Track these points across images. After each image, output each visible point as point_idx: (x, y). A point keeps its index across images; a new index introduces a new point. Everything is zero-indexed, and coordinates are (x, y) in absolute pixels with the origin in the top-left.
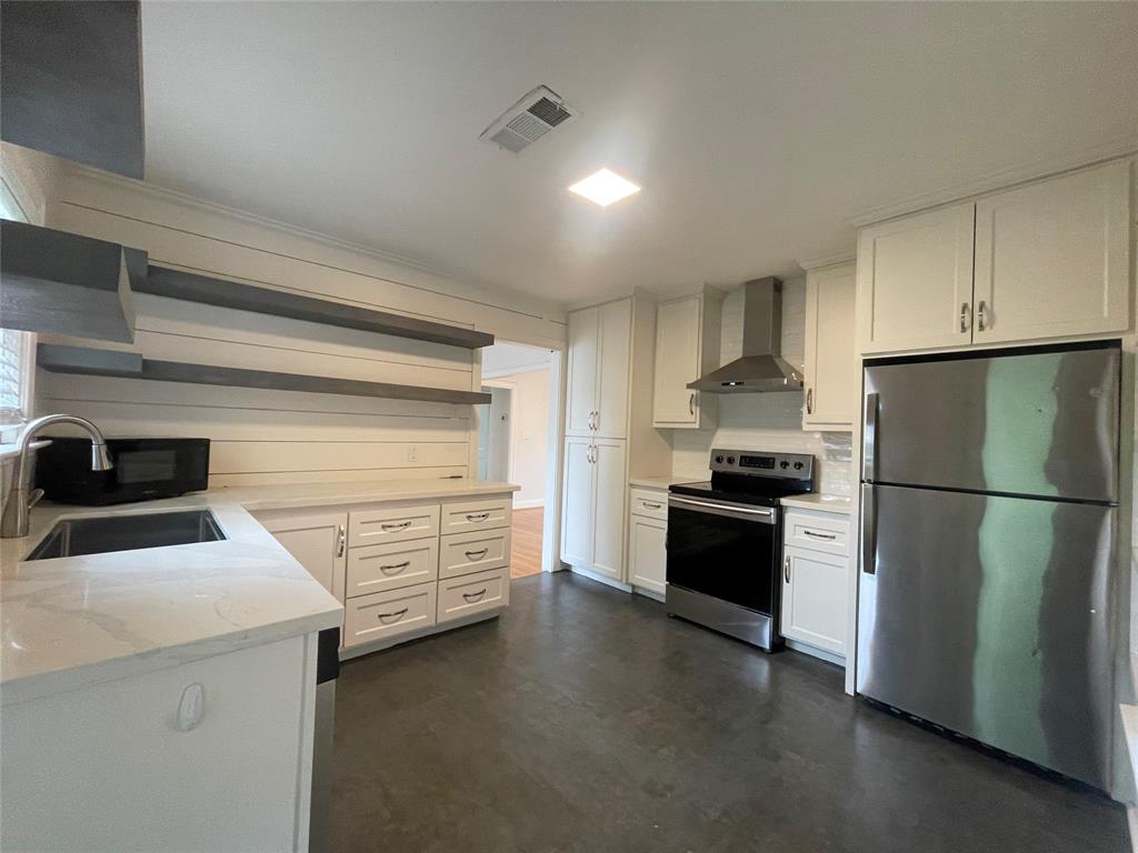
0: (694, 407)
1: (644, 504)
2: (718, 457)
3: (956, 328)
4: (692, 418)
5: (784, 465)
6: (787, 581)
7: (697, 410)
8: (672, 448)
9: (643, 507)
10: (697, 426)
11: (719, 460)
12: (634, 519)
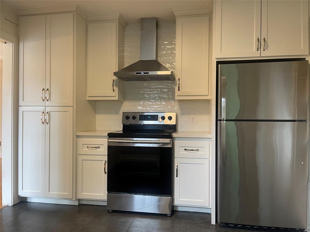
0: (115, 87)
1: (88, 147)
2: (126, 117)
3: (255, 49)
4: (114, 94)
5: (163, 118)
6: (177, 176)
7: (116, 89)
8: (96, 113)
9: (87, 149)
10: (117, 98)
11: (128, 118)
12: (80, 158)
